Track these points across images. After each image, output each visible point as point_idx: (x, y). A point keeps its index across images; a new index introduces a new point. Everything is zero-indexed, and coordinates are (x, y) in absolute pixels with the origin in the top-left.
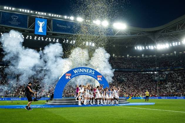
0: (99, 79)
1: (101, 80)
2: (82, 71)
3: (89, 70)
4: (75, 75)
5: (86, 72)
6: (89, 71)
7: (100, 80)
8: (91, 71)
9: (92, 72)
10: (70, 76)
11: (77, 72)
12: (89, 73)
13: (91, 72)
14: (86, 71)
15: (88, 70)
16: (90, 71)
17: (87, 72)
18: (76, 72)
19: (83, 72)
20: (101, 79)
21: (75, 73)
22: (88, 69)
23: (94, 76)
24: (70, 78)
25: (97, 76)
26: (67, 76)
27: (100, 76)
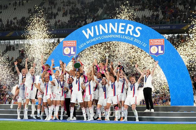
0: (154, 50)
1: (160, 52)
2: (106, 31)
3: (125, 27)
4: (88, 42)
5: (118, 34)
6: (125, 30)
7: (157, 53)
8: (130, 28)
9: (134, 32)
10: (74, 48)
11: (92, 35)
12: (124, 34)
13: (131, 31)
14: (115, 31)
15: (122, 26)
16: (128, 29)
17: (120, 32)
18: (90, 35)
19: (109, 34)
20: (162, 49)
21: (87, 37)
22: (121, 24)
23: (139, 42)
24: (74, 51)
25: (150, 40)
26: (66, 48)
27: (159, 42)
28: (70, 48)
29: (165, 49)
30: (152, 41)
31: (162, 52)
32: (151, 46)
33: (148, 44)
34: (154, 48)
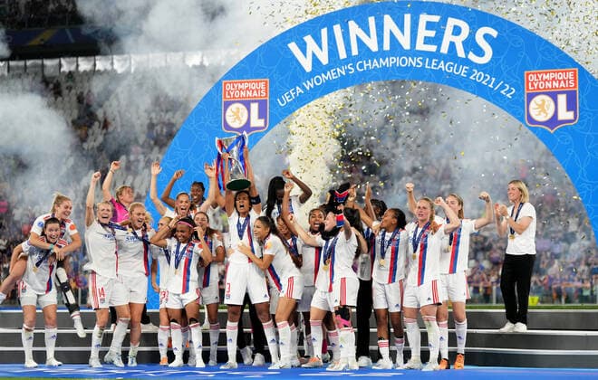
0: (541, 109)
1: (565, 114)
2: (372, 44)
3: (438, 28)
4: (309, 85)
5: (413, 53)
6: (437, 40)
7: (554, 121)
8: (457, 31)
9: (470, 44)
10: (262, 105)
11: (324, 58)
12: (437, 55)
13: (458, 41)
14: (405, 42)
15: (429, 26)
16: (448, 37)
17: (420, 46)
18: (315, 60)
19: (382, 54)
20: (571, 106)
21: (307, 65)
22: (424, 18)
23: (489, 82)
24: (260, 117)
25: (528, 74)
26: (233, 107)
27: (560, 81)
28: (247, 104)
29: (582, 103)
30: (534, 77)
31: (570, 115)
32: (531, 96)
33: (519, 88)
34: (543, 101)
